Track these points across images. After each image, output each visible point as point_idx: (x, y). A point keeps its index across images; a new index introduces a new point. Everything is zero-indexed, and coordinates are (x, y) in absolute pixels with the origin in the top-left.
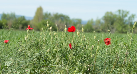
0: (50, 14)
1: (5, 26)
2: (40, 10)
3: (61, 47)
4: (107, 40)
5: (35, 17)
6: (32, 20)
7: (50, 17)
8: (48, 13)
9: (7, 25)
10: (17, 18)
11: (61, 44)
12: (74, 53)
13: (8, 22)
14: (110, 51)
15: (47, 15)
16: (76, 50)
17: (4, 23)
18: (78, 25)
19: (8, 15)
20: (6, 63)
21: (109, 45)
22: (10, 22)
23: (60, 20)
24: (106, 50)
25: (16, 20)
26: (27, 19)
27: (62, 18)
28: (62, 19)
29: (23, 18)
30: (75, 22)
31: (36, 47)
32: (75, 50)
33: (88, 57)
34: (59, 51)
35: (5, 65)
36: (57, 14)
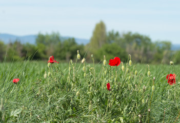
0: (117, 34)
1: (43, 55)
2: (101, 27)
3: (98, 88)
4: (171, 77)
5: (92, 40)
6: (88, 45)
7: (118, 38)
8: (115, 32)
9: (45, 53)
10: (62, 41)
11: (99, 84)
12: (117, 97)
13: (47, 48)
14: (175, 94)
15: (113, 36)
16: (122, 93)
17: (40, 51)
18: (165, 52)
19: (47, 36)
20: (12, 112)
21: (173, 85)
22: (51, 49)
23: (134, 45)
24: (168, 93)
25: (61, 45)
26: (79, 43)
27: (139, 40)
28: (138, 43)
29: (73, 41)
30: (161, 46)
31: (62, 88)
32: (120, 93)
33: (138, 103)
34: (95, 94)
35: (11, 115)
36: (130, 33)
